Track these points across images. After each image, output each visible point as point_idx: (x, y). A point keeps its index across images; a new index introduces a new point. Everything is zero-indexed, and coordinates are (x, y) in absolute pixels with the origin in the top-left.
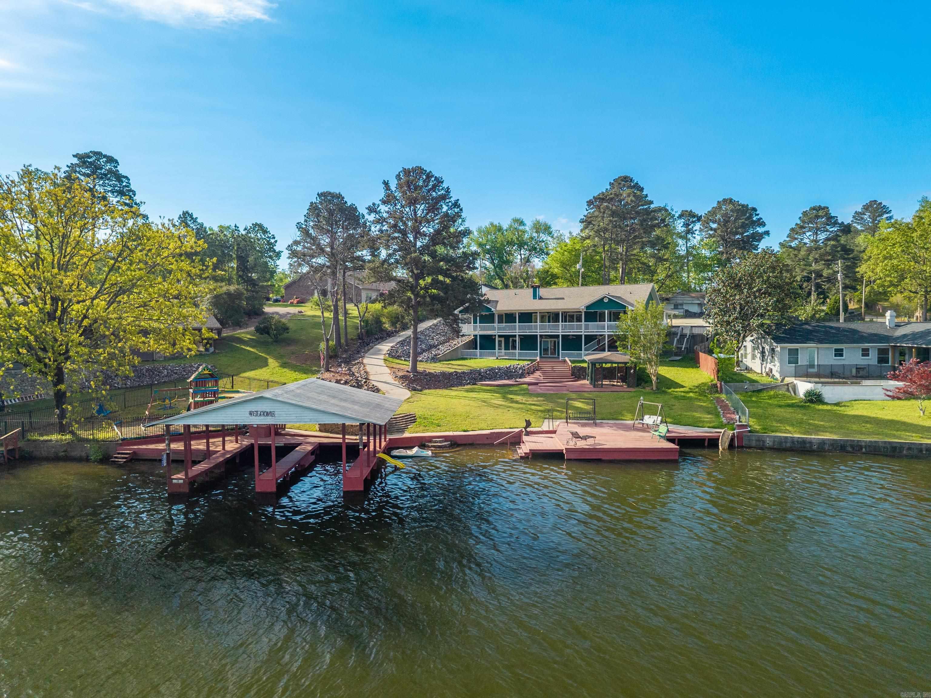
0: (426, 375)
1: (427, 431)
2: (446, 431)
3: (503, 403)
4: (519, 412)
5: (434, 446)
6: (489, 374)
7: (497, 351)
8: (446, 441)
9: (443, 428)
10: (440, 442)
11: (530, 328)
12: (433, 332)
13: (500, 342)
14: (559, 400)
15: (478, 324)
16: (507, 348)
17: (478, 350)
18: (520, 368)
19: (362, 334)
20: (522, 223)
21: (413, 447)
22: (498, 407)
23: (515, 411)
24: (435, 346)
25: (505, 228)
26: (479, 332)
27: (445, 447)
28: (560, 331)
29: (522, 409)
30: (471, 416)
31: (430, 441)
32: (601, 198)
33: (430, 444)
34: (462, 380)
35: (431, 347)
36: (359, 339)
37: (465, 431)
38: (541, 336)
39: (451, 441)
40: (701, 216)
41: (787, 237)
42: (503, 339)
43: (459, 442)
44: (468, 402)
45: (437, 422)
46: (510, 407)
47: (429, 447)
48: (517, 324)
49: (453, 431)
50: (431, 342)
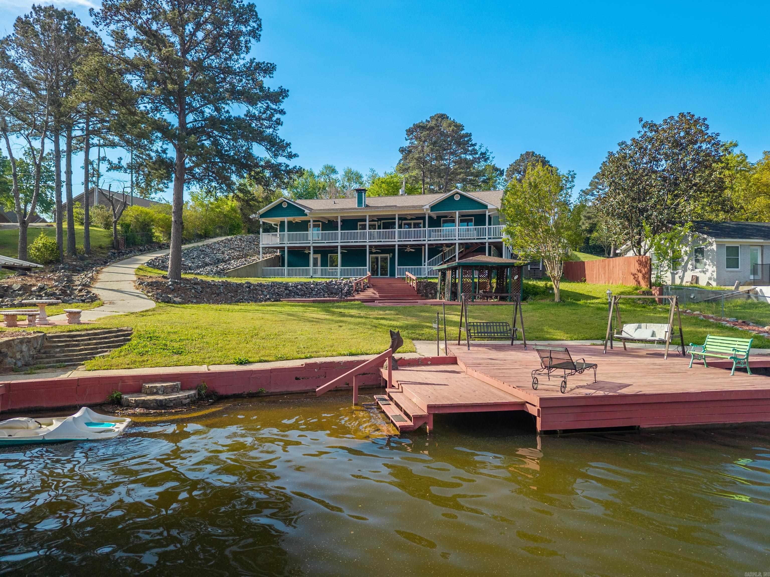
0: (195, 284)
1: (143, 364)
2: (193, 363)
3: (328, 317)
4: (361, 330)
5: (144, 405)
6: (301, 290)
7: (311, 268)
8: (183, 389)
9: (189, 358)
10: (165, 391)
11: (354, 237)
12: (225, 247)
13: (315, 260)
14: (423, 314)
15: (286, 232)
16: (324, 264)
17: (286, 268)
18: (345, 285)
19: (117, 241)
20: (334, 171)
21: (76, 409)
22: (318, 321)
23: (352, 326)
24: (224, 261)
25: (316, 174)
26: (287, 244)
27: (178, 403)
28: (397, 239)
29: (365, 324)
30: (262, 334)
31: (139, 390)
32: (421, 127)
33: (132, 398)
34: (257, 294)
35: (219, 261)
36: (113, 248)
37: (241, 363)
38: (370, 246)
39: (198, 388)
40: (503, 170)
41: (590, 185)
42: (319, 256)
43: (222, 391)
44: (261, 315)
45: (176, 345)
46: (341, 321)
47: (129, 406)
48: (339, 231)
49: (209, 364)
50: (220, 256)
